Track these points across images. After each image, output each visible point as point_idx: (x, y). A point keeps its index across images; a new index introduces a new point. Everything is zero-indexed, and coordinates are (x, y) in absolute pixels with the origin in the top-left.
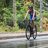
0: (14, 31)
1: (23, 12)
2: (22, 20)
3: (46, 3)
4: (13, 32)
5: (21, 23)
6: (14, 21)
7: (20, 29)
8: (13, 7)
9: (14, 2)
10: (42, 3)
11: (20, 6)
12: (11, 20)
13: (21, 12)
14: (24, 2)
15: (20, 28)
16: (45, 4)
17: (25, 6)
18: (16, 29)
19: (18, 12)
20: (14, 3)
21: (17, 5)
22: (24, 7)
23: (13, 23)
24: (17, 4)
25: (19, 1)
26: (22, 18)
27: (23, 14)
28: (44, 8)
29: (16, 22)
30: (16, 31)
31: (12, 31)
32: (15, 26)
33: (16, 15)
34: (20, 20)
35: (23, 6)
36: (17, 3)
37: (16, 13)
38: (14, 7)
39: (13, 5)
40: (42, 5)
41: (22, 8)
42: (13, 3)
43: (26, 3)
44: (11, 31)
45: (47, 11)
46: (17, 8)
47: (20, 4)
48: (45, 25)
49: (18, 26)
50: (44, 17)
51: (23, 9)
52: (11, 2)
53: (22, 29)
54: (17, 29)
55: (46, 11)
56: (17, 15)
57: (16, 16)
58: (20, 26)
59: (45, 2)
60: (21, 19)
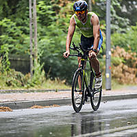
0: (32, 86)
1: (57, 31)
2: (54, 55)
3: (121, 5)
4: (28, 87)
5: (51, 61)
6: (31, 57)
7: (47, 79)
8: (28, 17)
10: (112, 7)
11: (48, 14)
12: (24, 53)
13: (50, 31)
14: (59, 3)
15: (48, 76)
16: (121, 7)
17: (63, 15)
18: (38, 79)
21: (41, 12)
22: (59, 17)
23: (28, 61)
24: (40, 9)
27: (57, 37)
28: (116, 19)
29: (36, 60)
30: (36, 86)
31: (26, 86)
32: (34, 71)
33: (37, 39)
34: (50, 54)
35: (58, 13)
36: (39, 6)
39: (28, 10)
40: (112, 13)
41: (55, 20)
43: (65, 5)
44: (23, 85)
45: (124, 30)
46: (39, 19)
47: (49, 9)
48: (118, 67)
49: (42, 70)
50: (115, 46)
51: (57, 22)
52: (23, 3)
53: (53, 80)
54: (41, 79)
55: (121, 29)
56: (40, 40)
57: (36, 43)
58: (50, 71)
59: (119, 4)
60: (53, 52)
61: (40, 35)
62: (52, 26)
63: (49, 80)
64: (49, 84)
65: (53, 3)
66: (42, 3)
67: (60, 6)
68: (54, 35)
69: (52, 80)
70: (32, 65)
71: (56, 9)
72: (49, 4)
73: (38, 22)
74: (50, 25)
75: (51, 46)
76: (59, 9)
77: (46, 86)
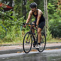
1: (57, 16)
2: (56, 27)
5: (55, 30)
6: (45, 28)
9: (45, 3)
11: (53, 9)
13: (54, 16)
14: (57, 3)
15: (53, 36)
17: (60, 9)
19: (50, 17)
20: (45, 5)
22: (58, 10)
24: (49, 7)
25: (52, 2)
26: (55, 24)
27: (57, 19)
29: (47, 29)
32: (47, 34)
34: (54, 27)
35: (57, 8)
37: (48, 18)
38: (45, 10)
39: (44, 7)
41: (56, 11)
42: (43, 5)
46: (49, 11)
47: (53, 7)
49: (50, 34)
51: (57, 12)
52: (41, 5)
54: (50, 38)
56: (49, 20)
57: (47, 22)
58: (54, 34)
61: (49, 18)
62: (55, 14)
63: (54, 38)
64: (54, 40)
65: (55, 4)
66: (50, 4)
67: (58, 5)
68: (56, 18)
69: (55, 38)
70: (46, 32)
71: (56, 7)
72: (53, 4)
73: (48, 13)
74: (54, 14)
75: (54, 23)
76: (58, 6)
77: (52, 41)
